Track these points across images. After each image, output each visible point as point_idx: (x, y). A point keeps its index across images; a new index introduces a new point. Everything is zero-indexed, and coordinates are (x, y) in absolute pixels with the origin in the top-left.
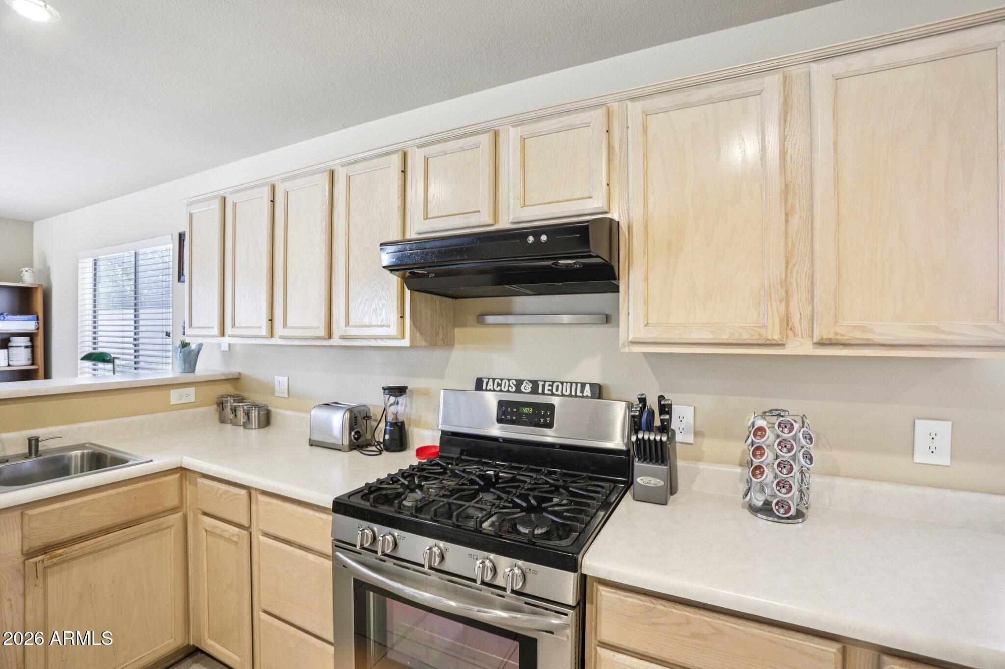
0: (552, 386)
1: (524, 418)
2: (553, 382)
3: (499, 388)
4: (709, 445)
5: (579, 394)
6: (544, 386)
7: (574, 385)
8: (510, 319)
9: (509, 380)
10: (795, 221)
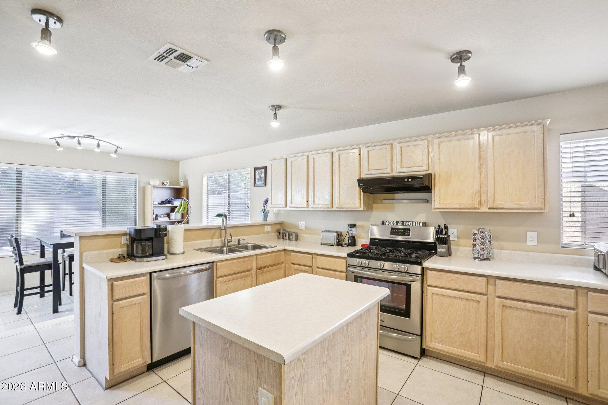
0: (409, 223)
1: (400, 233)
2: (409, 222)
3: (390, 224)
4: (462, 241)
5: (418, 225)
6: (406, 223)
7: (416, 222)
8: (394, 201)
9: (394, 221)
10: (483, 175)
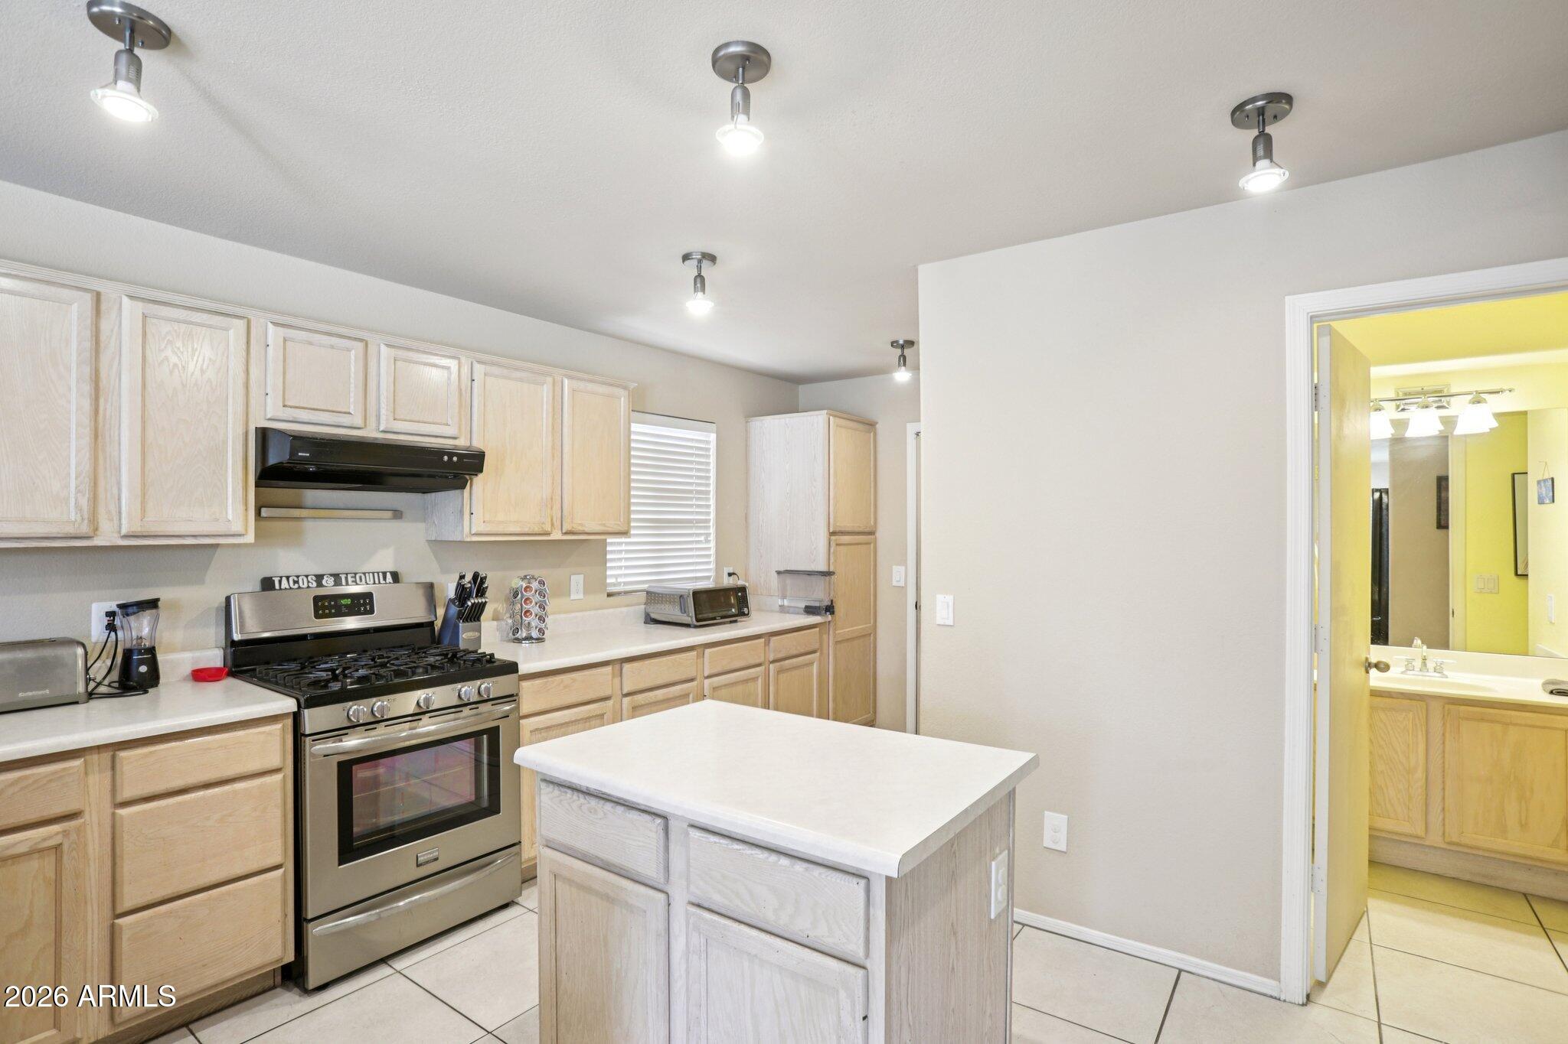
0: (355, 577)
1: (344, 610)
2: (356, 574)
3: (296, 586)
5: (382, 581)
6: (346, 578)
7: (376, 575)
9: (307, 576)
